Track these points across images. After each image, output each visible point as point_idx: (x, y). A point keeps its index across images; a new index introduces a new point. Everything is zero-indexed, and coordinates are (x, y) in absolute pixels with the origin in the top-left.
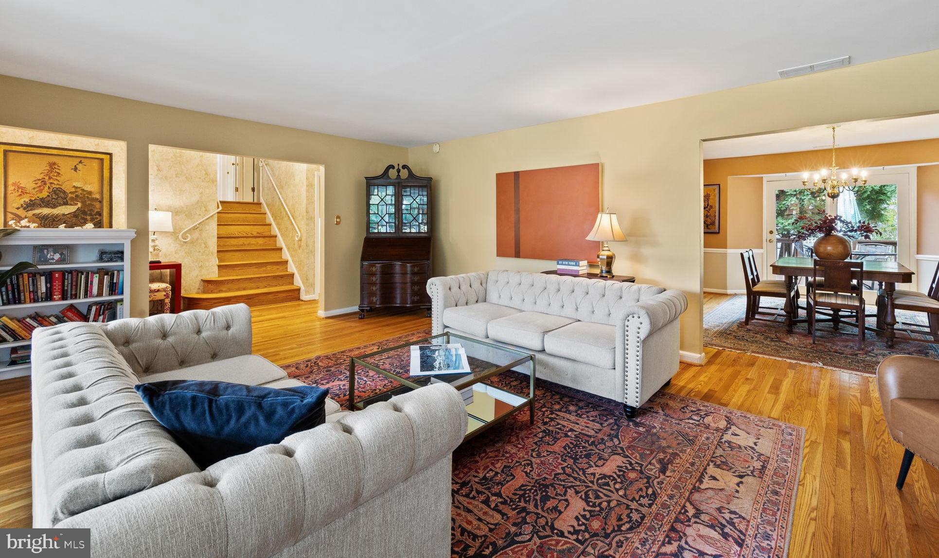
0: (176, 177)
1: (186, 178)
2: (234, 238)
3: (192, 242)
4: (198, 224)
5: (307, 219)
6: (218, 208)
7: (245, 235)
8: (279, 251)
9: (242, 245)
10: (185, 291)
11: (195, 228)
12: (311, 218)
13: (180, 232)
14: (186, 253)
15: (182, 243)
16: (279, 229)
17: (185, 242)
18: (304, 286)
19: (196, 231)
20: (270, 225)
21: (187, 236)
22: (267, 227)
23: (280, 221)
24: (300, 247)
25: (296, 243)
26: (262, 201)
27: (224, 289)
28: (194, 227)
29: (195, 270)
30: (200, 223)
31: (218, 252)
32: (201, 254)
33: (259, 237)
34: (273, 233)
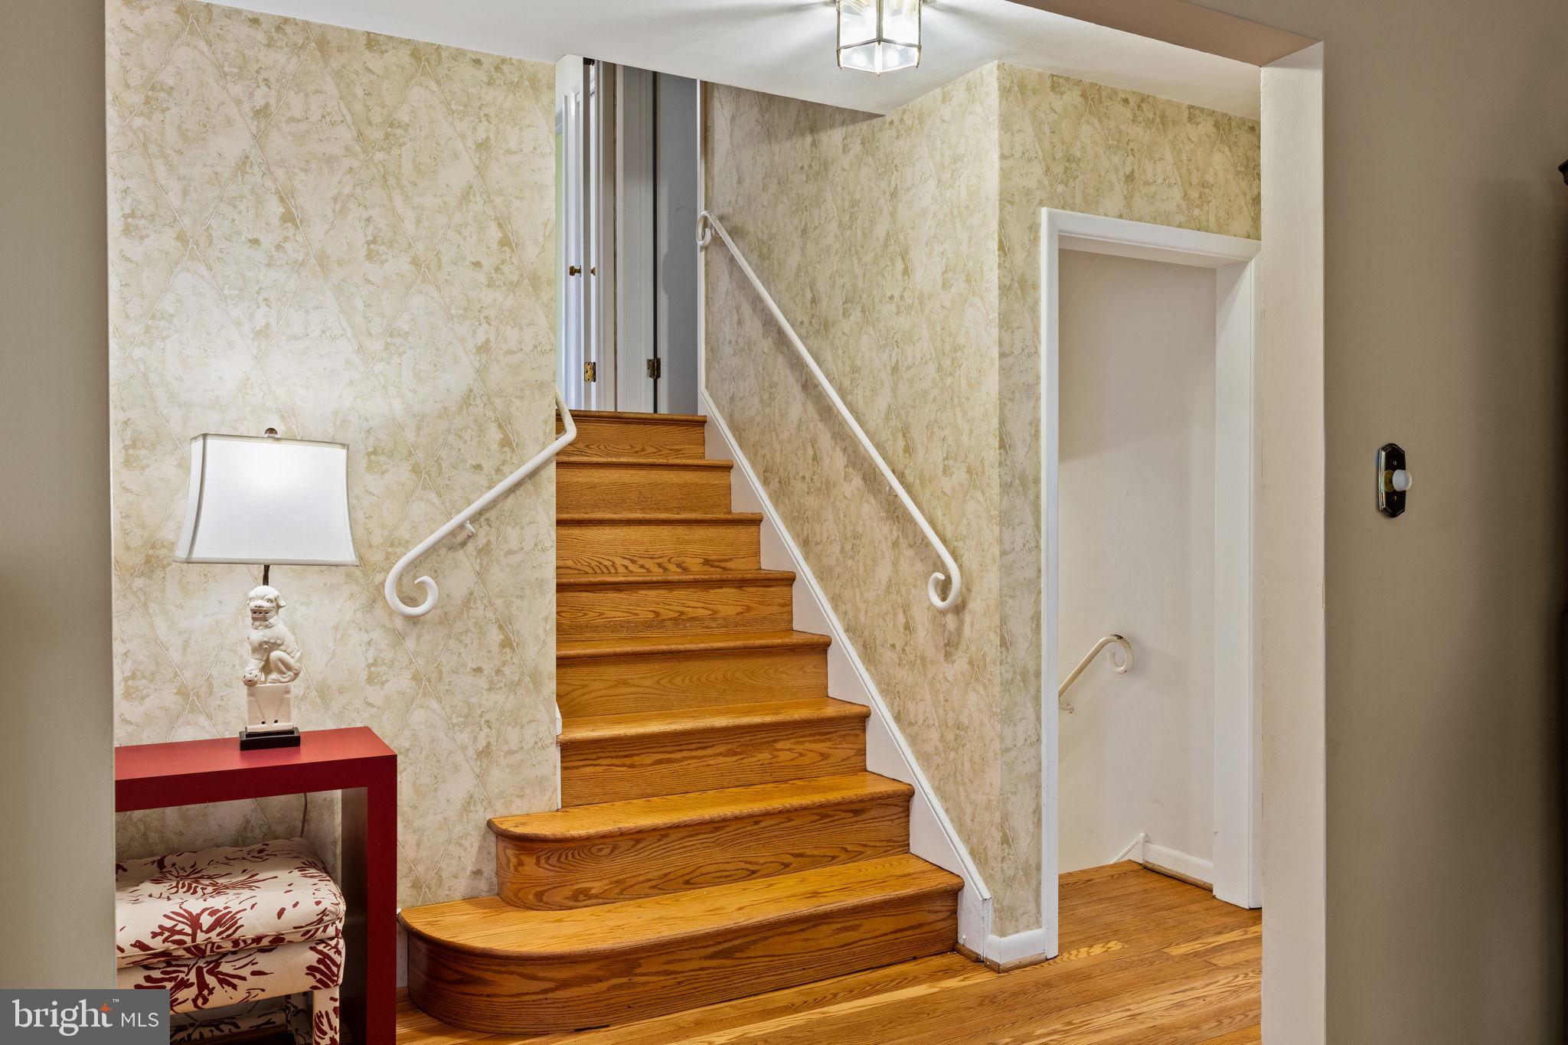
0: (370, 256)
1: (415, 262)
2: (617, 587)
3: (444, 618)
4: (474, 519)
5: (1006, 487)
6: (560, 429)
7: (657, 575)
8: (810, 662)
9: (648, 625)
10: (416, 885)
11: (455, 541)
12: (1023, 479)
13: (390, 560)
14: (416, 678)
15: (399, 623)
16: (805, 544)
17: (414, 620)
18: (988, 879)
19: (460, 555)
20: (755, 521)
21: (422, 586)
22: (743, 533)
23: (811, 501)
24: (950, 646)
25: (922, 620)
26: (707, 406)
27: (596, 887)
28: (453, 533)
29: (456, 768)
30: (481, 512)
31: (562, 662)
32: (482, 683)
33: (721, 583)
34: (769, 563)
